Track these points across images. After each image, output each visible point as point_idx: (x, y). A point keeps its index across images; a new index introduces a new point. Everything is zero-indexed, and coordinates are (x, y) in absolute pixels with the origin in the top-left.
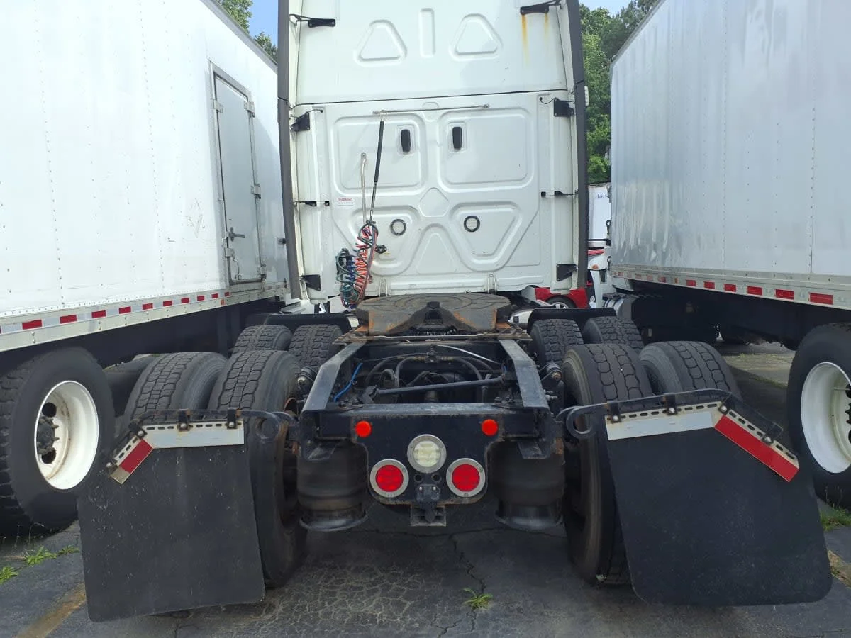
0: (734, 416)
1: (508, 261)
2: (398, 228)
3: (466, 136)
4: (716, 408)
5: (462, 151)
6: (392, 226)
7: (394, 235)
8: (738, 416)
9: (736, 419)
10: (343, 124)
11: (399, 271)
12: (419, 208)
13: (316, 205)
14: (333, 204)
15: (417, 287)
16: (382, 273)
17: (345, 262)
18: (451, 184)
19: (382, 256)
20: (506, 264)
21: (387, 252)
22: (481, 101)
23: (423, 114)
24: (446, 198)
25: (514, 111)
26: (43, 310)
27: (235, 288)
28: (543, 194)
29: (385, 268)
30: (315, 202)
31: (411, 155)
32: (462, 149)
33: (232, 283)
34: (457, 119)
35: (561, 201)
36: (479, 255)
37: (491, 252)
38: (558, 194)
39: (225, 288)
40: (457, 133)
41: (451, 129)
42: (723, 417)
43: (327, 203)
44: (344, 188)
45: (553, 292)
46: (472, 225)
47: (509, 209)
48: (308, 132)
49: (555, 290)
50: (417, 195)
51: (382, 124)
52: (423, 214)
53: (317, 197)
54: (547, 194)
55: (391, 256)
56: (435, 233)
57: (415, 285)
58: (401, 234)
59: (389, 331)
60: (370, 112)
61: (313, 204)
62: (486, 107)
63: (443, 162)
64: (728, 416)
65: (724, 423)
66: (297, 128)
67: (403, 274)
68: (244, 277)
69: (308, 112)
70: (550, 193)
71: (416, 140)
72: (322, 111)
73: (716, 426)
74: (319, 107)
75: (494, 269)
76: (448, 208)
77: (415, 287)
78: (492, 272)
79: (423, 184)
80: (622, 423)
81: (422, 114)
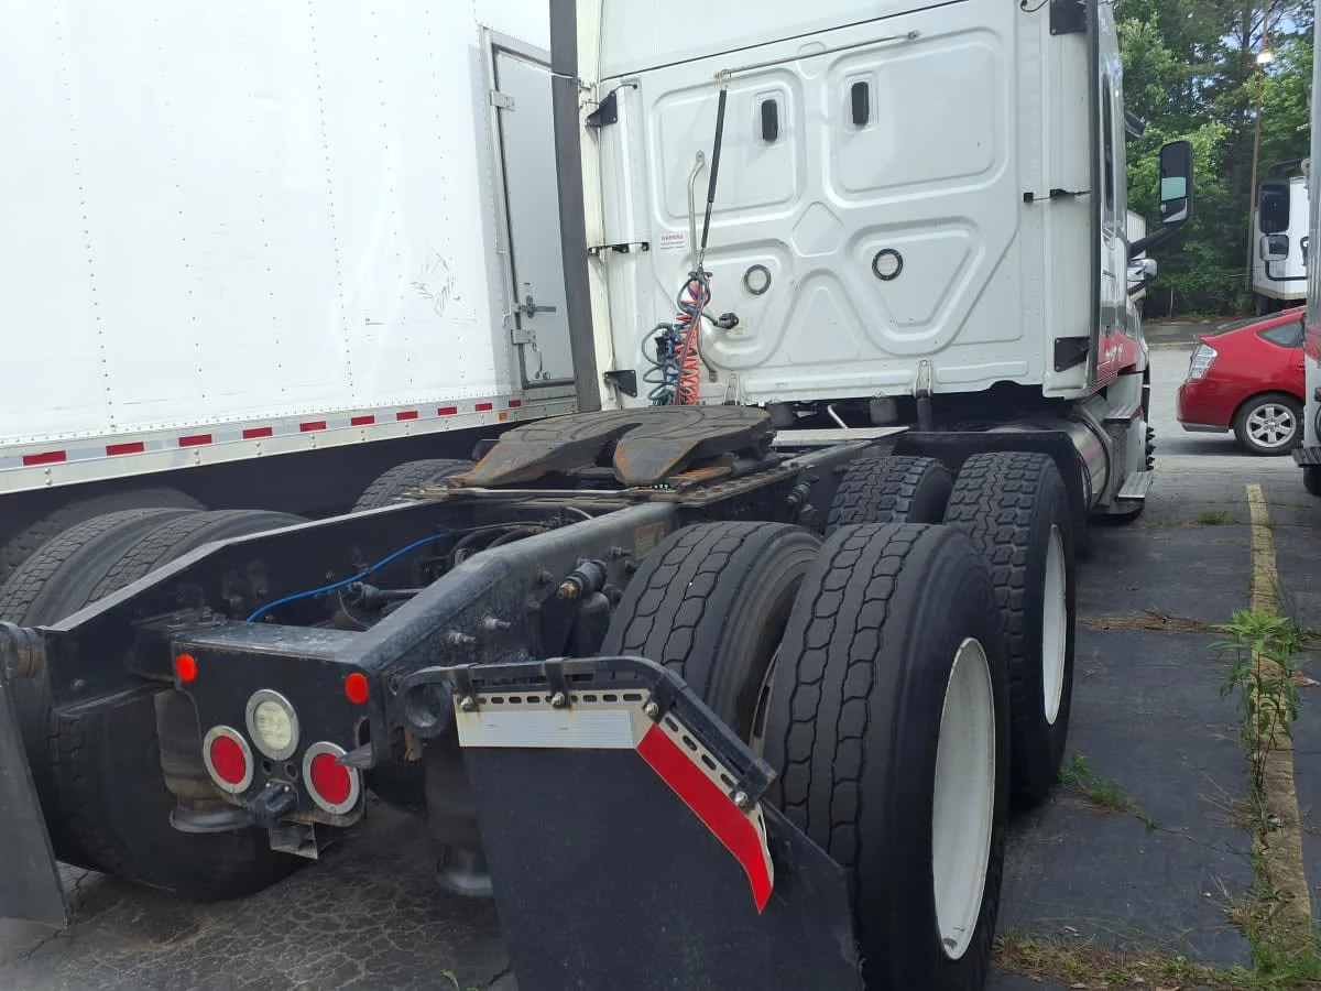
0: (675, 728)
1: (956, 335)
2: (757, 281)
3: (877, 100)
4: (639, 704)
5: (870, 128)
6: (746, 278)
7: (750, 294)
8: (683, 731)
9: (678, 736)
10: (670, 104)
11: (757, 361)
12: (791, 242)
13: (628, 251)
14: (653, 247)
15: (790, 387)
16: (730, 365)
17: (669, 346)
18: (847, 192)
19: (731, 333)
20: (953, 339)
21: (738, 326)
22: (903, 26)
23: (800, 69)
24: (838, 219)
25: (967, 36)
26: (66, 437)
27: (531, 393)
28: (1028, 197)
29: (736, 355)
30: (626, 246)
31: (779, 145)
32: (869, 123)
33: (527, 386)
34: (856, 69)
35: (1064, 208)
36: (901, 325)
37: (924, 319)
38: (1058, 195)
39: (508, 393)
40: (860, 93)
41: (850, 86)
42: (653, 726)
43: (646, 246)
44: (671, 217)
45: (1047, 394)
46: (886, 268)
47: (960, 233)
48: (615, 126)
49: (1052, 389)
50: (789, 218)
51: (723, 95)
52: (798, 253)
53: (631, 237)
54: (1035, 198)
55: (746, 333)
56: (820, 287)
57: (786, 384)
58: (762, 291)
59: (494, 480)
60: (709, 77)
61: (622, 248)
62: (912, 36)
63: (833, 152)
64: (663, 726)
65: (654, 741)
66: (598, 121)
67: (769, 364)
68: (554, 376)
69: (613, 92)
70: (1042, 193)
71: (787, 119)
72: (635, 87)
73: (640, 747)
74: (632, 80)
75: (930, 350)
76: (844, 237)
77: (785, 388)
78: (926, 356)
79: (799, 197)
80: (482, 714)
81: (796, 66)
